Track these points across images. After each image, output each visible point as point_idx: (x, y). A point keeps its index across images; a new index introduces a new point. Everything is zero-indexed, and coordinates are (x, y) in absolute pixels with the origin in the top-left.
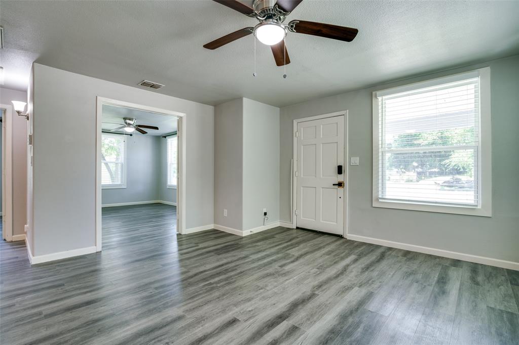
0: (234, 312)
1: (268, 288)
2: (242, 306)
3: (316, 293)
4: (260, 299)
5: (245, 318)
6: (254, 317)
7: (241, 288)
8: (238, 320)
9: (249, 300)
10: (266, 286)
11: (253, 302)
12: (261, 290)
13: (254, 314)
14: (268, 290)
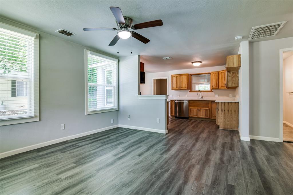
0: (141, 159)
1: (127, 172)
2: (138, 161)
3: (96, 172)
4: (130, 165)
5: (135, 157)
6: (131, 158)
7: (144, 171)
8: (138, 156)
9: (136, 164)
10: (128, 174)
11: (134, 163)
12: (131, 170)
13: (132, 159)
14: (127, 171)
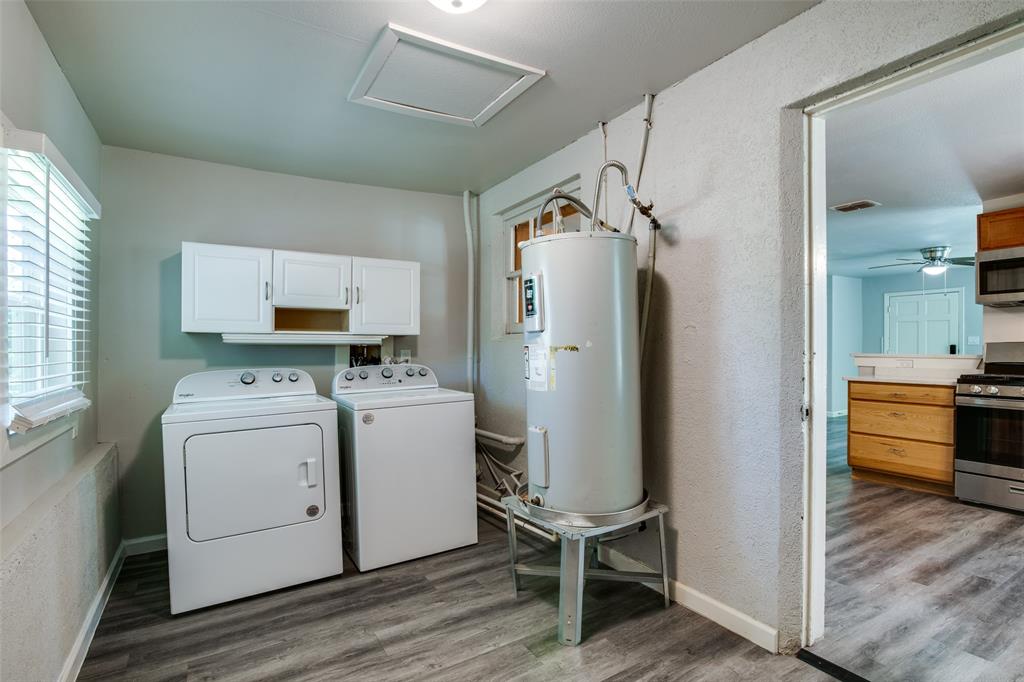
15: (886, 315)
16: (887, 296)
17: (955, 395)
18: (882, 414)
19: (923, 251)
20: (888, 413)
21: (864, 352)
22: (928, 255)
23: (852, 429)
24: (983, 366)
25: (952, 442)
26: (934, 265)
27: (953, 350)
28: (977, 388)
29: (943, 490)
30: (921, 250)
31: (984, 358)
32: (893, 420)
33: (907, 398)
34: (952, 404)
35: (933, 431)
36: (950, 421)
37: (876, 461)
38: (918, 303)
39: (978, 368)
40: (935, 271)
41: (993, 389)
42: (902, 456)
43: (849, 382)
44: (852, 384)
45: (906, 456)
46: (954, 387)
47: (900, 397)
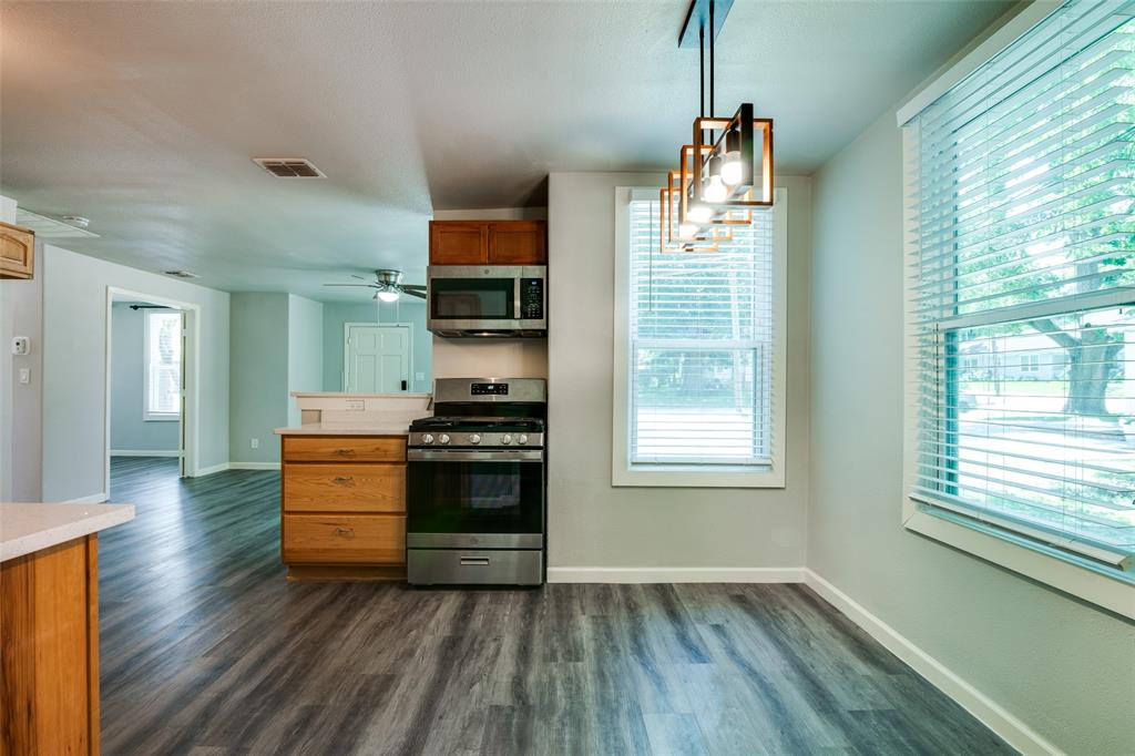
15: (347, 346)
16: (347, 326)
17: (408, 447)
18: (326, 481)
19: (378, 272)
20: (334, 478)
21: (324, 390)
22: (383, 278)
23: (287, 509)
24: (433, 406)
25: (404, 509)
26: (387, 290)
27: (404, 386)
28: (429, 438)
29: (395, 577)
30: (376, 272)
31: (434, 396)
32: (339, 487)
33: (355, 456)
34: (404, 460)
35: (384, 497)
36: (402, 482)
37: (317, 551)
38: (375, 335)
39: (428, 409)
40: (390, 297)
41: (445, 438)
42: (350, 538)
43: (283, 436)
44: (286, 440)
45: (353, 537)
46: (406, 437)
47: (346, 453)
